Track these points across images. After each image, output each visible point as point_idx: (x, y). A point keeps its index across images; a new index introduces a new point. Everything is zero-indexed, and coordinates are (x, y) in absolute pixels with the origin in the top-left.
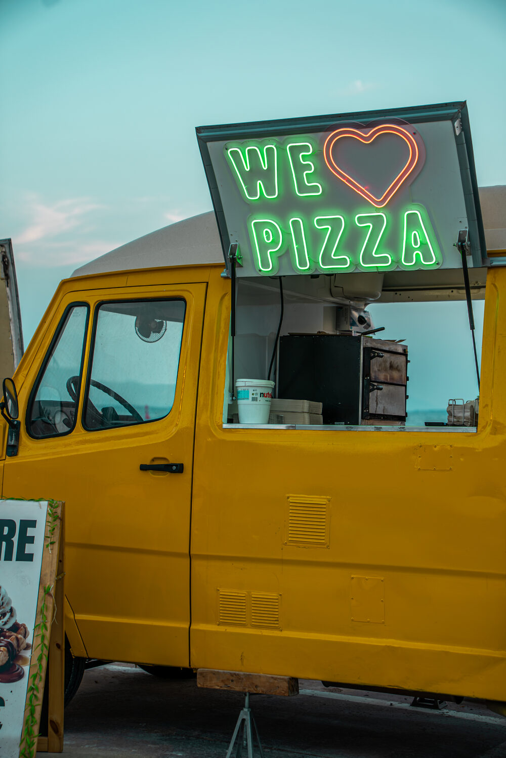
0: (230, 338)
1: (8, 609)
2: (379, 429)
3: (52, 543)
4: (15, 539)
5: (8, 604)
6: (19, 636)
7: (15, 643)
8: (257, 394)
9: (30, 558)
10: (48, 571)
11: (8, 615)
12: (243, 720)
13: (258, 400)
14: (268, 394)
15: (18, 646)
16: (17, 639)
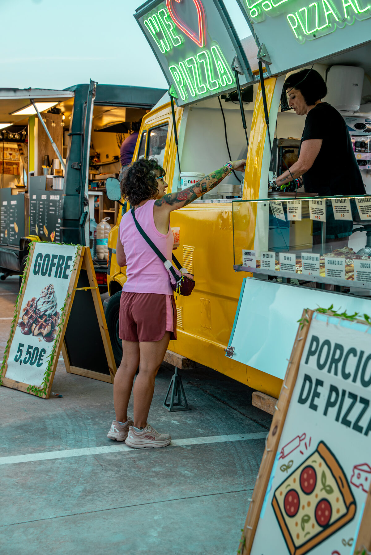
0: (176, 146)
1: (55, 304)
2: (212, 202)
3: (75, 270)
4: (63, 267)
5: (56, 301)
6: (57, 319)
7: (54, 322)
8: (186, 181)
9: (66, 277)
10: (71, 285)
11: (55, 307)
12: (173, 380)
13: (187, 185)
14: (195, 181)
15: (55, 324)
16: (56, 320)
